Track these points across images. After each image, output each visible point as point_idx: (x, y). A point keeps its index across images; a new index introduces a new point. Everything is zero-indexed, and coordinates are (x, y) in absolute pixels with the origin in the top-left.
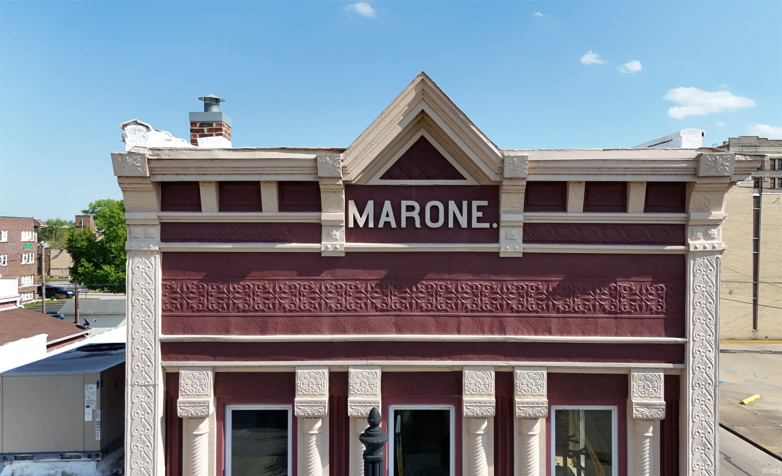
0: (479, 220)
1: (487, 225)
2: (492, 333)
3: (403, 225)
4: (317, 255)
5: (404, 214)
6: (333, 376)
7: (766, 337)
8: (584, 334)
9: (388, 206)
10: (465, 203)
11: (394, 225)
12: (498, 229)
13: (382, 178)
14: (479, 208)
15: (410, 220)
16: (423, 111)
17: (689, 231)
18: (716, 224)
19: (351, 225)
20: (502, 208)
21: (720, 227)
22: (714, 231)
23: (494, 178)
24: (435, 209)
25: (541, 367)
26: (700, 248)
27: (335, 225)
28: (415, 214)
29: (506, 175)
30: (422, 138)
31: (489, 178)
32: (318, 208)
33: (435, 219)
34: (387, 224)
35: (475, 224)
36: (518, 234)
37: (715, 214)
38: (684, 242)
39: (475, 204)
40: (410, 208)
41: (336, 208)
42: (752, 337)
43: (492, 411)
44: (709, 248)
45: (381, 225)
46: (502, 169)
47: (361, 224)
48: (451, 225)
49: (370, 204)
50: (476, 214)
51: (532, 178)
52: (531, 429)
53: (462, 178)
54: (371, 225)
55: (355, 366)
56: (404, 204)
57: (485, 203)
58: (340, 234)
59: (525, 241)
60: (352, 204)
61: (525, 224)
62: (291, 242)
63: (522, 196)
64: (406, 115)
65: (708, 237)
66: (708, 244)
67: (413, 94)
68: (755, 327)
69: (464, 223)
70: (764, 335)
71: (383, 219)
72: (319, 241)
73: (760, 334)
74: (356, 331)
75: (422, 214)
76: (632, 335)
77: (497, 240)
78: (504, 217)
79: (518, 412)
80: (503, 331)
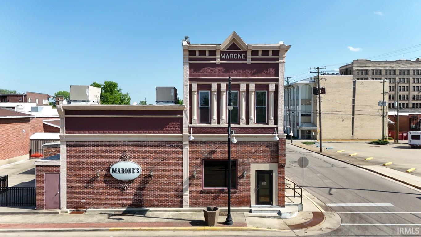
0: (243, 57)
1: (245, 58)
2: (245, 77)
3: (230, 58)
4: (215, 63)
5: (230, 56)
6: (218, 85)
7: (357, 139)
8: (261, 77)
9: (227, 55)
10: (241, 54)
11: (228, 58)
12: (247, 59)
13: (227, 50)
14: (243, 55)
15: (231, 57)
16: (234, 38)
17: (279, 59)
18: (284, 57)
19: (221, 58)
20: (248, 55)
21: (285, 58)
22: (284, 59)
23: (246, 49)
24: (236, 55)
25: (254, 83)
26: (281, 62)
27: (218, 58)
28: (232, 56)
29: (248, 49)
30: (234, 43)
31: (245, 49)
32: (216, 55)
33: (236, 57)
34: (227, 58)
35: (243, 58)
36: (250, 59)
37: (284, 56)
38: (279, 61)
39: (243, 54)
40: (231, 55)
41: (218, 55)
42: (352, 138)
43: (245, 90)
44: (283, 62)
45: (226, 58)
46: (247, 48)
47: (223, 58)
48: (238, 58)
49: (225, 54)
50: (243, 56)
51: (253, 49)
52: (252, 94)
53: (240, 50)
54: (225, 58)
55: (222, 83)
56: (230, 54)
57: (244, 54)
58: (219, 60)
59: (251, 61)
60: (221, 54)
61: (251, 58)
62: (211, 61)
63: (251, 53)
64: (230, 39)
65: (283, 60)
66: (283, 61)
67: (232, 35)
68: (353, 134)
69: (241, 58)
70: (356, 138)
71: (227, 57)
72: (216, 61)
73: (355, 137)
74: (222, 77)
75: (233, 56)
76: (270, 77)
77: (246, 61)
78: (248, 57)
79: (250, 91)
80: (247, 77)
